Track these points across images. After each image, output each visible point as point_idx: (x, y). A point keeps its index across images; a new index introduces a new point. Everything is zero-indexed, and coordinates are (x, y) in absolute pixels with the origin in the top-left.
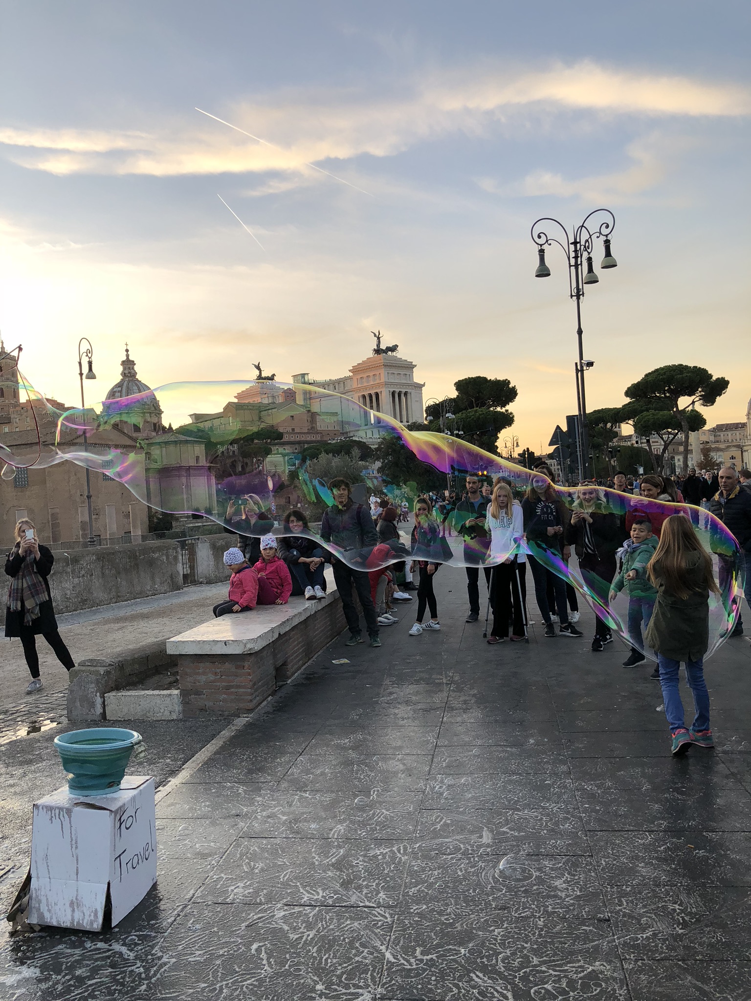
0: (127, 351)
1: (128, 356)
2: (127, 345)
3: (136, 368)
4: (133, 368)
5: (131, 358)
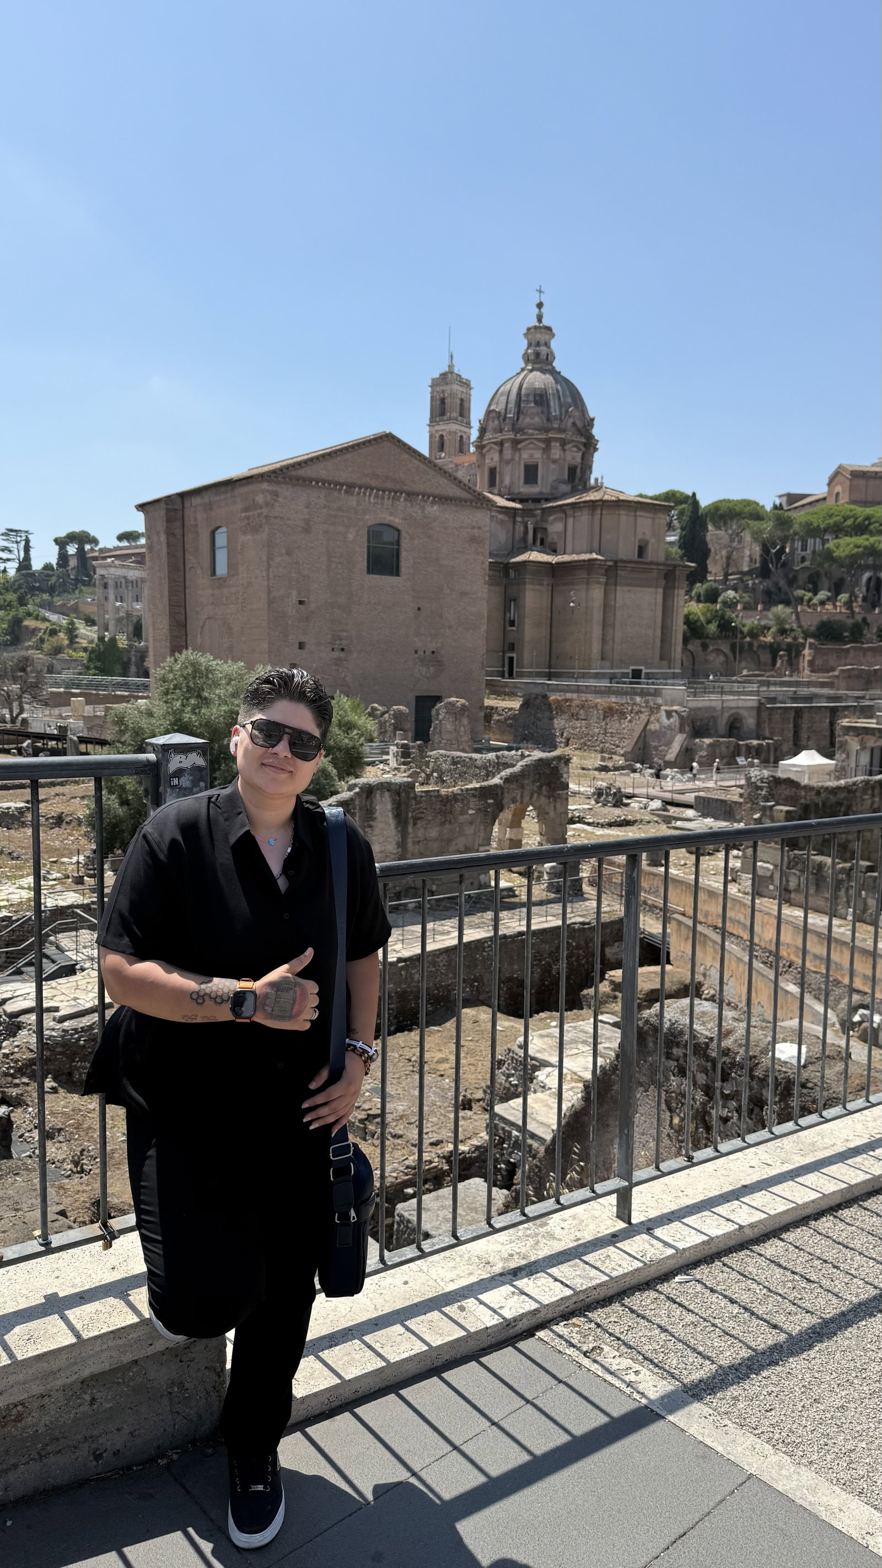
0: (540, 305)
1: (540, 318)
2: (540, 291)
3: (554, 344)
4: (547, 345)
5: (545, 322)
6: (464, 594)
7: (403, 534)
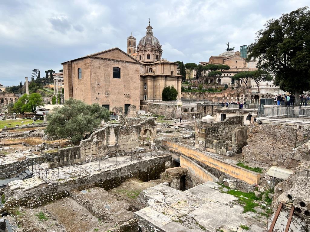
0: (149, 22)
1: (149, 25)
2: (149, 19)
4: (151, 30)
6: (134, 82)
7: (121, 69)
